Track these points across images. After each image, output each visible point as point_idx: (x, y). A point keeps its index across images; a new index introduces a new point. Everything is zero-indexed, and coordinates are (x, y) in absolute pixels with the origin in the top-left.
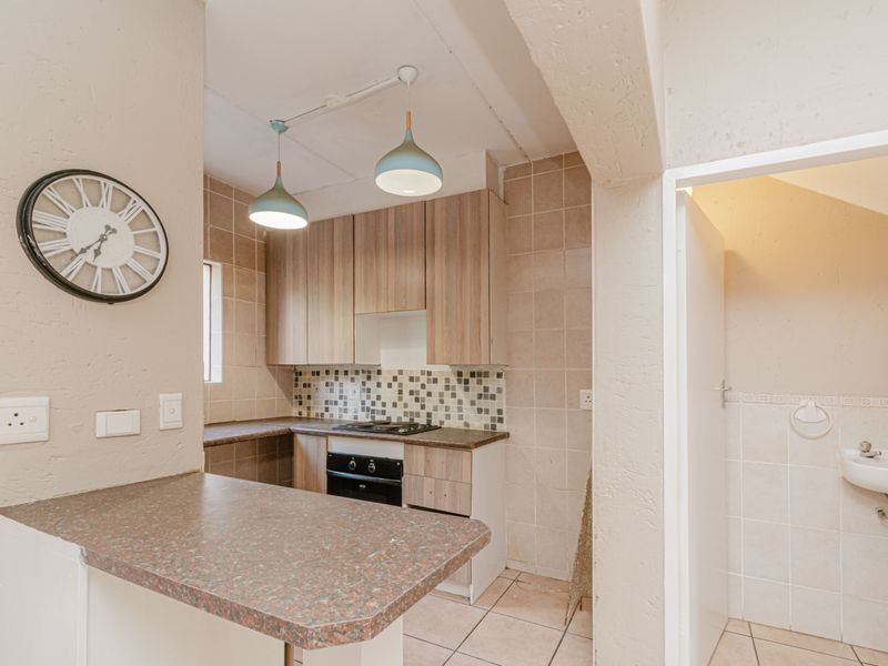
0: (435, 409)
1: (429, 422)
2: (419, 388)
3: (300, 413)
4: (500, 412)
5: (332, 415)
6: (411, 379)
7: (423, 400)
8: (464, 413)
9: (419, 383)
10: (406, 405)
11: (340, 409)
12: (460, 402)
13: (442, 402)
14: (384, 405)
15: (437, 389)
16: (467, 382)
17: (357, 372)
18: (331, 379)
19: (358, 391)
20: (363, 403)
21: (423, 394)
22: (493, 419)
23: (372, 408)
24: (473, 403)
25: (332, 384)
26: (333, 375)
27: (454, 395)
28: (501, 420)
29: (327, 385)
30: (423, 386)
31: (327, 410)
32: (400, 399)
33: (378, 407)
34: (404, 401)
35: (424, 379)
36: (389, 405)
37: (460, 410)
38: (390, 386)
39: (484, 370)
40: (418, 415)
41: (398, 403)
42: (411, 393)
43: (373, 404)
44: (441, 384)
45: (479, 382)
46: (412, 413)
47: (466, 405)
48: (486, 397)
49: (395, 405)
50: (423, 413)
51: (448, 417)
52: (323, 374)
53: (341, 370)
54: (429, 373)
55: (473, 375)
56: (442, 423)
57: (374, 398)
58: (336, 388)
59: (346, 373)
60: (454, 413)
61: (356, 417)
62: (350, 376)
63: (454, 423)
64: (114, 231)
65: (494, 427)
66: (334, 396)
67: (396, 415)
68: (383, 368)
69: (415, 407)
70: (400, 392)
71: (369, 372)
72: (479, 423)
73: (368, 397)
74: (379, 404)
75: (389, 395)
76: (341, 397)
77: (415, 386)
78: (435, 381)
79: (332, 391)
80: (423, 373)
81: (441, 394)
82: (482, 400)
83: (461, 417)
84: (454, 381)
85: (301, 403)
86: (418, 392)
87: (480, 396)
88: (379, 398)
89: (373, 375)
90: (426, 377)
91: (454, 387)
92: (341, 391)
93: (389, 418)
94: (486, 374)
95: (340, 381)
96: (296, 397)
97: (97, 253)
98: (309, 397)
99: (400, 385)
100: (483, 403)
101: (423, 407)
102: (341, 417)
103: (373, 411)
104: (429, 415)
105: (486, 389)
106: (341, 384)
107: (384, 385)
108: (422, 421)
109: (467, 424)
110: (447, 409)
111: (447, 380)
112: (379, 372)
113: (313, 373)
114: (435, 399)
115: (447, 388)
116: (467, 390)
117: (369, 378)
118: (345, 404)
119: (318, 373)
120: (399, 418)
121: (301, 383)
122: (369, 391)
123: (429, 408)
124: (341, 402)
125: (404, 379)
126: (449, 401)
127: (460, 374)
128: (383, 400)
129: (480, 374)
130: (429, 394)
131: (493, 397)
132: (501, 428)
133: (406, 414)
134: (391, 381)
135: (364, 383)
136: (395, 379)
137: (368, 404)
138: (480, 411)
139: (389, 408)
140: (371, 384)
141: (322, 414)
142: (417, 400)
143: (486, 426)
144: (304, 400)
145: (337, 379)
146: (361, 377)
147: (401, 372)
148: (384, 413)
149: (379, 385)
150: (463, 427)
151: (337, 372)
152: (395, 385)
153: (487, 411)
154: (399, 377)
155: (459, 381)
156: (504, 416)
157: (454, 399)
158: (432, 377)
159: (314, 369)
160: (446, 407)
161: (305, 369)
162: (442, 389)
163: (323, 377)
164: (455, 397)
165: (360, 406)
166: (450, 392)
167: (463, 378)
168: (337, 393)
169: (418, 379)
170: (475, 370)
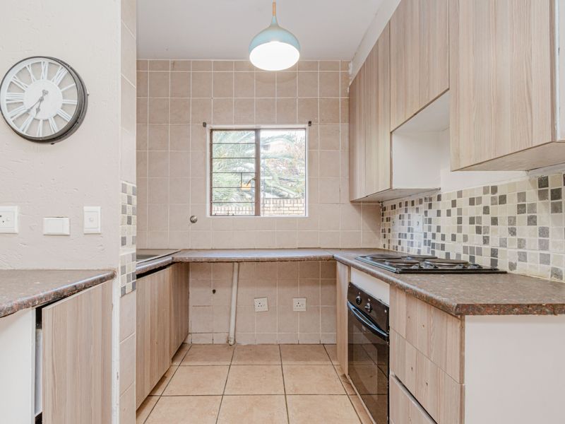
0: (503, 243)
1: (494, 262)
2: (481, 214)
3: (384, 246)
5: (402, 249)
6: (472, 202)
7: (487, 230)
8: (552, 251)
9: (481, 206)
10: (465, 238)
11: (408, 242)
12: (544, 232)
13: (513, 232)
14: (443, 237)
15: (503, 212)
16: (557, 194)
17: (421, 201)
18: (403, 211)
19: (421, 223)
20: (425, 235)
21: (486, 220)
23: (433, 241)
25: (403, 215)
26: (403, 207)
27: (532, 221)
29: (400, 217)
30: (486, 210)
31: (400, 243)
32: (460, 230)
33: (438, 240)
34: (464, 232)
35: (487, 200)
36: (448, 238)
37: (544, 245)
38: (449, 213)
41: (458, 234)
42: (472, 221)
43: (434, 236)
44: (512, 203)
46: (472, 248)
49: (454, 238)
50: (487, 249)
51: (523, 257)
52: (397, 207)
53: (410, 200)
54: (494, 189)
56: (512, 266)
57: (434, 230)
58: (406, 220)
59: (413, 203)
60: (533, 251)
61: (419, 251)
62: (415, 206)
63: (533, 267)
66: (404, 230)
67: (456, 251)
68: (443, 193)
69: (476, 240)
70: (460, 221)
71: (431, 199)
73: (430, 229)
74: (439, 235)
75: (447, 224)
76: (409, 230)
77: (476, 211)
78: (503, 200)
79: (403, 224)
80: (486, 190)
81: (512, 220)
84: (532, 196)
85: (385, 237)
86: (480, 218)
88: (438, 228)
89: (434, 202)
90: (490, 195)
91: (533, 206)
92: (409, 224)
93: (448, 254)
95: (409, 213)
96: (382, 231)
97: (38, 110)
98: (389, 231)
99: (460, 211)
101: (486, 241)
102: (408, 251)
103: (433, 245)
104: (494, 253)
106: (409, 216)
107: (444, 213)
108: (484, 261)
109: (556, 272)
110: (521, 243)
111: (522, 196)
112: (439, 198)
113: (392, 208)
114: (503, 228)
115: (521, 209)
116: (556, 209)
117: (430, 206)
118: (412, 237)
119: (395, 207)
120: (458, 255)
121: (385, 218)
122: (430, 221)
123: (495, 243)
124: (409, 235)
125: (463, 203)
126: (525, 231)
127: (543, 182)
128: (442, 232)
130: (494, 221)
133: (465, 249)
134: (450, 206)
135: (426, 212)
136: (454, 203)
137: (429, 237)
139: (448, 242)
140: (432, 214)
141: (397, 247)
142: (479, 230)
144: (387, 233)
145: (406, 212)
146: (424, 206)
147: (460, 194)
148: (443, 247)
149: (439, 213)
150: (549, 278)
151: (406, 204)
152: (454, 211)
154: (458, 201)
155: (542, 195)
157: (533, 227)
158: (497, 195)
159: (393, 203)
160: (520, 240)
161: (388, 205)
162: (514, 212)
163: (398, 210)
164: (535, 223)
165: (423, 239)
166: (527, 215)
167: (550, 188)
168: (406, 226)
169: (480, 200)
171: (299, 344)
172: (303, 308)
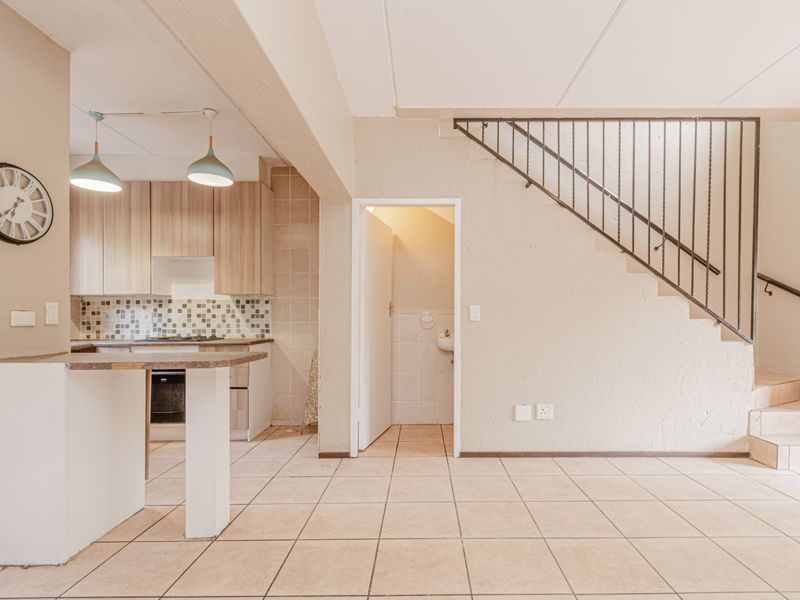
0: (219, 326)
1: (214, 335)
2: (205, 312)
3: (88, 337)
4: (267, 326)
5: (123, 336)
6: (199, 306)
7: (209, 320)
8: (241, 328)
9: (206, 309)
10: (194, 325)
11: (132, 331)
12: (238, 321)
13: (224, 321)
14: (174, 325)
15: (219, 313)
16: (243, 307)
17: (149, 302)
18: (122, 307)
19: (150, 317)
20: (155, 325)
21: (208, 316)
22: (262, 331)
23: (163, 328)
24: (248, 321)
25: (123, 311)
26: (124, 304)
27: (233, 316)
28: (268, 331)
29: (118, 312)
30: (209, 311)
31: (118, 332)
32: (189, 321)
33: (170, 327)
34: (193, 322)
35: (210, 306)
36: (179, 325)
37: (238, 326)
38: (180, 311)
39: (256, 298)
40: (204, 331)
41: (188, 324)
42: (199, 316)
43: (165, 325)
44: (224, 309)
45: (253, 307)
46: (199, 331)
47: (243, 322)
48: (257, 317)
49: (185, 325)
50: (209, 329)
51: (229, 331)
52: (113, 304)
53: (133, 300)
54: (214, 302)
55: (248, 302)
56: (224, 336)
57: (165, 320)
58: (128, 314)
59: (138, 302)
60: (233, 328)
61: (147, 336)
62: (141, 304)
63: (233, 335)
64: (23, 201)
65: (263, 336)
66: (122, 322)
67: (185, 332)
68: (174, 298)
69: (203, 326)
70: (189, 316)
71: (161, 301)
72: (252, 334)
73: (160, 321)
74: (170, 325)
75: (179, 318)
76: (133, 322)
77: (202, 311)
78: (219, 307)
79: (123, 317)
80: (208, 301)
81: (223, 316)
82: (255, 319)
83: (239, 331)
84: (233, 306)
85: (89, 328)
86: (204, 315)
87: (253, 316)
88: (169, 320)
89: (165, 303)
90: (211, 304)
91: (233, 311)
92: (133, 317)
93: (179, 334)
94: (258, 302)
95: (131, 309)
96: (84, 324)
97: (13, 214)
98: (98, 323)
99: (189, 310)
100: (255, 321)
101: (209, 325)
102: (132, 337)
103: (164, 331)
104: (214, 331)
105: (257, 311)
106: (133, 312)
107: (175, 311)
108: (208, 335)
109: (243, 336)
110: (228, 326)
111: (229, 306)
112: (170, 301)
113: (103, 303)
114: (219, 320)
115: (228, 311)
116: (243, 312)
117: (160, 306)
118: (137, 326)
119: (108, 303)
120: (188, 334)
121: (89, 312)
122: (160, 315)
123: (214, 326)
124: (133, 326)
125: (193, 306)
126: (230, 320)
127: (238, 302)
128: (173, 322)
129: (253, 302)
130: (214, 316)
131: (262, 316)
132: (267, 336)
133: (194, 331)
134: (181, 307)
135: (155, 310)
136: (185, 306)
137: (160, 326)
138: (253, 326)
139: (179, 328)
140: (162, 311)
141: (113, 336)
142: (204, 321)
143: (257, 336)
144: (93, 325)
145: (128, 307)
146: (153, 305)
147: (189, 301)
148: (174, 331)
149: (170, 311)
150: (240, 337)
151: (128, 302)
153: (258, 326)
154: (188, 305)
155: (238, 307)
156: (270, 328)
157: (233, 319)
158: (216, 304)
159: (104, 300)
160: (227, 324)
161: (94, 300)
162: (225, 313)
163: (114, 306)
165: (152, 328)
166: (230, 314)
167: (240, 304)
168: (128, 319)
169: (204, 306)
170: (250, 299)
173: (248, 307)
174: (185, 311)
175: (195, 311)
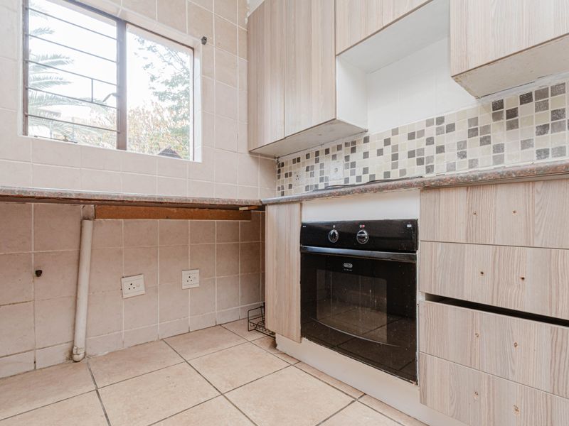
0: (451, 168)
2: (424, 145)
6: (411, 136)
7: (430, 159)
9: (424, 138)
13: (463, 155)
15: (449, 140)
16: (512, 113)
17: (339, 148)
18: (311, 162)
19: (341, 169)
20: (347, 181)
21: (430, 151)
25: (313, 167)
26: (313, 157)
27: (485, 141)
29: (307, 169)
30: (430, 141)
32: (395, 166)
34: (400, 167)
35: (431, 131)
36: (379, 176)
37: (499, 160)
38: (380, 152)
39: (550, 83)
41: (393, 171)
42: (411, 154)
43: (360, 179)
44: (462, 129)
45: (543, 106)
49: (388, 175)
52: (303, 159)
53: (322, 149)
54: (440, 120)
55: (526, 99)
57: (359, 171)
58: (317, 170)
59: (327, 151)
62: (331, 153)
66: (314, 181)
68: (371, 134)
69: (417, 171)
70: (395, 157)
71: (354, 143)
73: (353, 173)
74: (366, 177)
75: (379, 164)
76: (322, 180)
77: (417, 144)
78: (451, 128)
79: (312, 175)
80: (429, 123)
81: (462, 145)
84: (486, 118)
86: (421, 151)
87: (543, 129)
88: (366, 171)
89: (359, 145)
90: (435, 126)
91: (486, 128)
92: (322, 173)
94: (559, 89)
95: (321, 162)
96: (279, 189)
98: (290, 186)
99: (395, 148)
101: (430, 170)
106: (322, 165)
107: (373, 153)
110: (473, 163)
111: (473, 121)
112: (366, 140)
113: (294, 161)
114: (451, 153)
115: (473, 133)
116: (511, 126)
117: (353, 150)
119: (299, 160)
121: (283, 174)
122: (353, 165)
123: (440, 169)
124: (322, 185)
125: (400, 139)
126: (477, 151)
127: (498, 105)
128: (371, 173)
129: (542, 93)
130: (440, 149)
134: (381, 146)
135: (347, 158)
136: (387, 142)
140: (356, 157)
142: (420, 162)
144: (287, 189)
145: (317, 161)
146: (345, 151)
147: (395, 132)
149: (366, 155)
151: (317, 154)
154: (393, 138)
155: (496, 117)
157: (486, 146)
158: (444, 125)
159: (296, 156)
160: (471, 161)
161: (287, 159)
162: (465, 137)
163: (304, 163)
164: (489, 142)
166: (479, 137)
167: (505, 110)
168: (317, 175)
169: (421, 133)
170: (532, 89)
171: (189, 332)
172: (196, 283)
173: (526, 111)
174: (388, 151)
175: (406, 146)
